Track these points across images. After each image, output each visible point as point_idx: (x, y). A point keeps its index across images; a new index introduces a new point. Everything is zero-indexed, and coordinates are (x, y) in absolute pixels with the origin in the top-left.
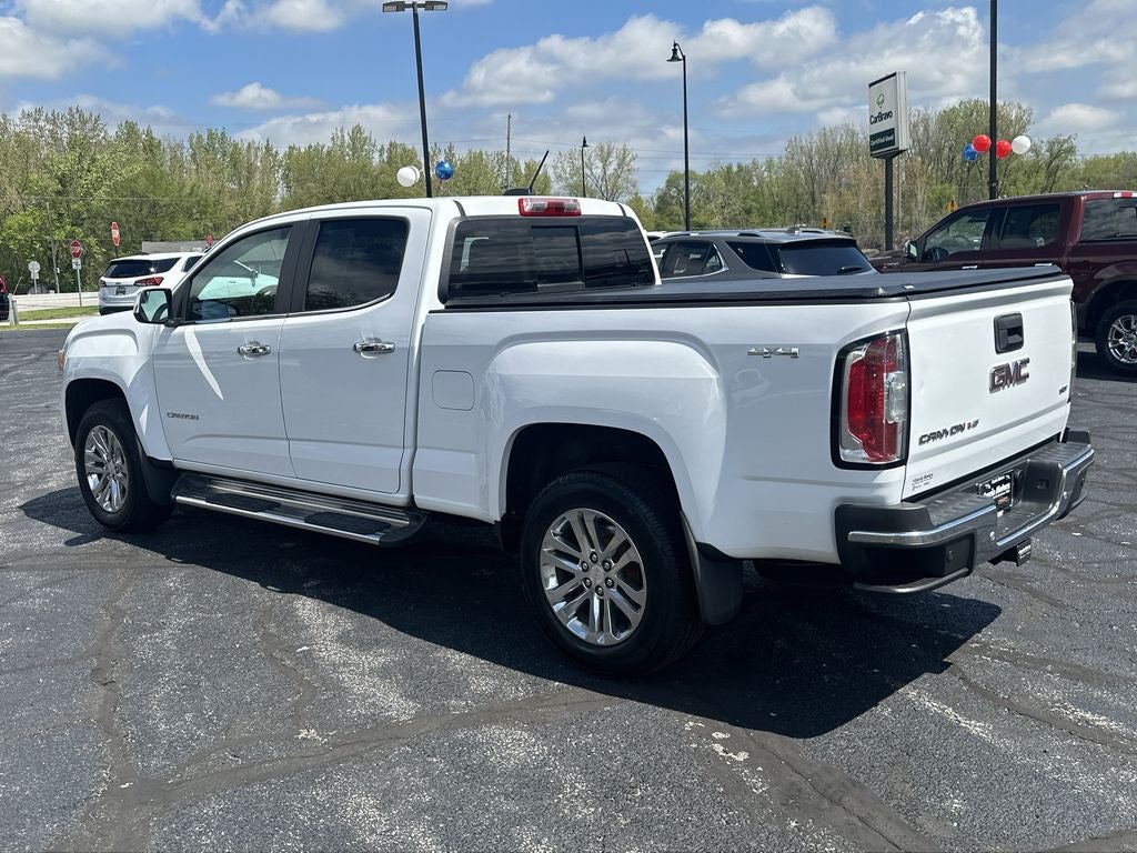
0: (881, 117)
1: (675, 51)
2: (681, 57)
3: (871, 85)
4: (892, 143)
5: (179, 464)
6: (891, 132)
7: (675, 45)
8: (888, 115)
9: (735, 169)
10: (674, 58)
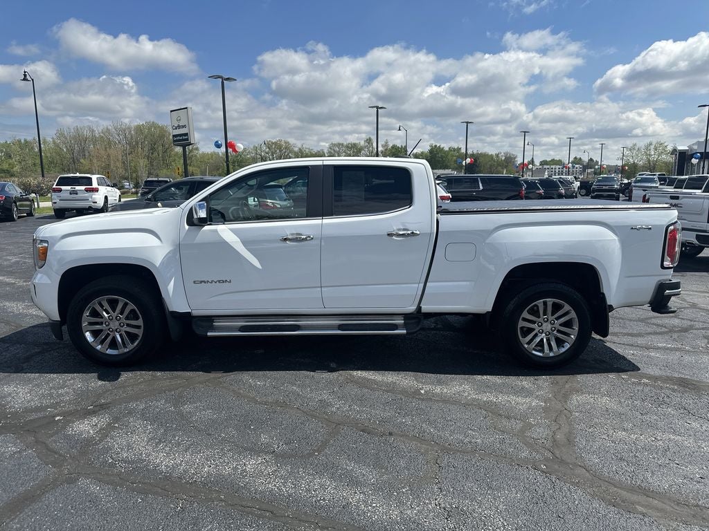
0: (179, 127)
1: (25, 75)
2: (29, 79)
3: (171, 111)
4: (187, 139)
5: (195, 313)
6: (186, 134)
7: (25, 72)
8: (184, 126)
9: (23, 141)
10: (25, 79)
